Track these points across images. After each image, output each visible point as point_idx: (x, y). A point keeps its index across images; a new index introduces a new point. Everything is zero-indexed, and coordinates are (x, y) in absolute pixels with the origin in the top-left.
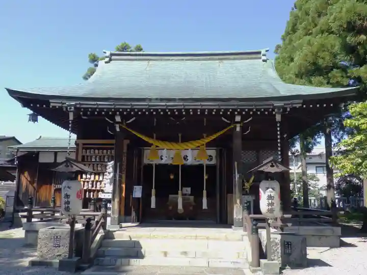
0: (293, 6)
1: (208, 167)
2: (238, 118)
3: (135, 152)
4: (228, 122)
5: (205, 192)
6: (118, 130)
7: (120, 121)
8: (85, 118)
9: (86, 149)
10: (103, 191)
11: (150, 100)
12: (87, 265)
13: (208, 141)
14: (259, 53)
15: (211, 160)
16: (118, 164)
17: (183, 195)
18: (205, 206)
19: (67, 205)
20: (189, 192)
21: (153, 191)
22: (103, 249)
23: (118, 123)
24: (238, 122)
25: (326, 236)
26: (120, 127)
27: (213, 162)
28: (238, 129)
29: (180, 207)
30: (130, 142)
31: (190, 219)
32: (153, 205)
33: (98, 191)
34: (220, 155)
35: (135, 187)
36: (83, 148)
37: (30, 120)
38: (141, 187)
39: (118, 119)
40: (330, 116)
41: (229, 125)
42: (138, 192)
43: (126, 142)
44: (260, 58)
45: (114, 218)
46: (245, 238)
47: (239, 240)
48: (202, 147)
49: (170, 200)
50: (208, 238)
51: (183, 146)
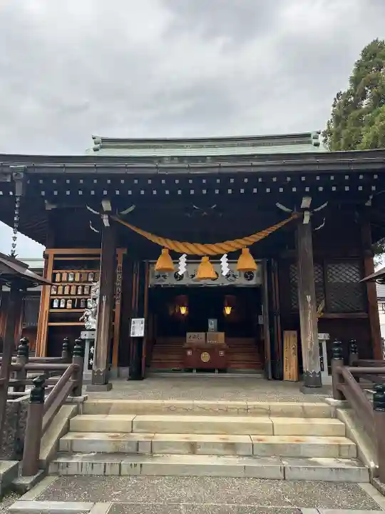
2: (306, 202)
4: (288, 210)
6: (106, 223)
8: (53, 207)
13: (254, 240)
14: (309, 135)
15: (251, 278)
23: (107, 213)
24: (306, 209)
26: (109, 219)
28: (306, 220)
30: (128, 251)
31: (221, 371)
35: (133, 320)
38: (143, 320)
39: (107, 206)
41: (289, 215)
42: (138, 329)
43: (122, 252)
44: (310, 142)
45: (99, 372)
46: (342, 412)
47: (329, 416)
48: (246, 251)
49: (188, 340)
50: (269, 413)
51: (215, 249)
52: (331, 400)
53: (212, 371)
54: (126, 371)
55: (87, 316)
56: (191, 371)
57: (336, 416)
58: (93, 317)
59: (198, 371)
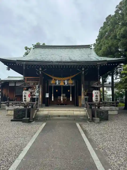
0: (100, 28)
1: (72, 86)
2: (83, 69)
3: (46, 81)
4: (80, 70)
5: (71, 95)
6: (40, 73)
7: (41, 70)
8: (28, 69)
9: (28, 80)
10: (35, 95)
11: (53, 62)
12: (32, 121)
13: (72, 77)
14: (89, 46)
16: (41, 86)
17: (63, 96)
18: (71, 100)
19: (25, 99)
20: (65, 95)
21: (53, 94)
22: (37, 115)
23: (41, 71)
24: (83, 70)
25: (113, 110)
26: (41, 72)
27: (73, 85)
28: (83, 73)
29: (62, 100)
31: (65, 105)
32: (53, 100)
33: (33, 95)
34: (76, 82)
35: (46, 94)
36: (27, 80)
37: (7, 70)
38: (48, 94)
39: (40, 69)
40: (115, 68)
41: (80, 71)
42: (47, 96)
44: (90, 48)
45: (40, 104)
46: (86, 110)
47: (84, 111)
48: (70, 79)
49: (58, 98)
50: (73, 111)
51: (64, 79)
52: (85, 109)
53: (64, 105)
54: (44, 105)
55: (36, 93)
56: (59, 105)
57: (85, 111)
58: (37, 93)
59: (61, 105)
